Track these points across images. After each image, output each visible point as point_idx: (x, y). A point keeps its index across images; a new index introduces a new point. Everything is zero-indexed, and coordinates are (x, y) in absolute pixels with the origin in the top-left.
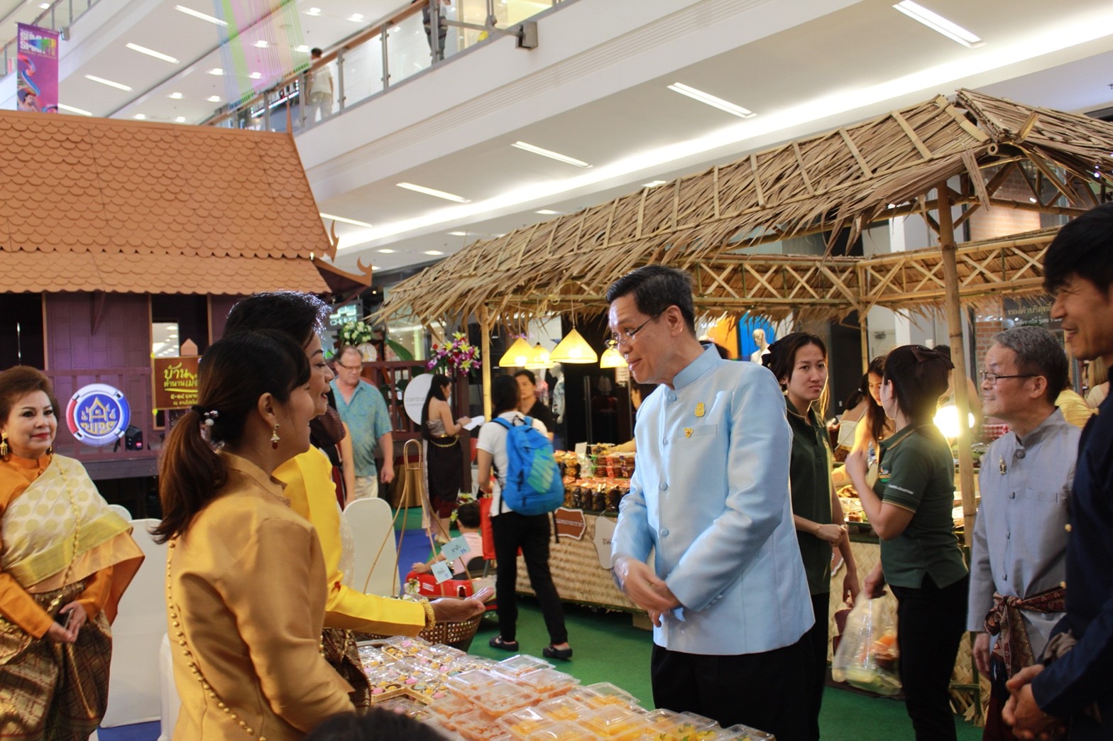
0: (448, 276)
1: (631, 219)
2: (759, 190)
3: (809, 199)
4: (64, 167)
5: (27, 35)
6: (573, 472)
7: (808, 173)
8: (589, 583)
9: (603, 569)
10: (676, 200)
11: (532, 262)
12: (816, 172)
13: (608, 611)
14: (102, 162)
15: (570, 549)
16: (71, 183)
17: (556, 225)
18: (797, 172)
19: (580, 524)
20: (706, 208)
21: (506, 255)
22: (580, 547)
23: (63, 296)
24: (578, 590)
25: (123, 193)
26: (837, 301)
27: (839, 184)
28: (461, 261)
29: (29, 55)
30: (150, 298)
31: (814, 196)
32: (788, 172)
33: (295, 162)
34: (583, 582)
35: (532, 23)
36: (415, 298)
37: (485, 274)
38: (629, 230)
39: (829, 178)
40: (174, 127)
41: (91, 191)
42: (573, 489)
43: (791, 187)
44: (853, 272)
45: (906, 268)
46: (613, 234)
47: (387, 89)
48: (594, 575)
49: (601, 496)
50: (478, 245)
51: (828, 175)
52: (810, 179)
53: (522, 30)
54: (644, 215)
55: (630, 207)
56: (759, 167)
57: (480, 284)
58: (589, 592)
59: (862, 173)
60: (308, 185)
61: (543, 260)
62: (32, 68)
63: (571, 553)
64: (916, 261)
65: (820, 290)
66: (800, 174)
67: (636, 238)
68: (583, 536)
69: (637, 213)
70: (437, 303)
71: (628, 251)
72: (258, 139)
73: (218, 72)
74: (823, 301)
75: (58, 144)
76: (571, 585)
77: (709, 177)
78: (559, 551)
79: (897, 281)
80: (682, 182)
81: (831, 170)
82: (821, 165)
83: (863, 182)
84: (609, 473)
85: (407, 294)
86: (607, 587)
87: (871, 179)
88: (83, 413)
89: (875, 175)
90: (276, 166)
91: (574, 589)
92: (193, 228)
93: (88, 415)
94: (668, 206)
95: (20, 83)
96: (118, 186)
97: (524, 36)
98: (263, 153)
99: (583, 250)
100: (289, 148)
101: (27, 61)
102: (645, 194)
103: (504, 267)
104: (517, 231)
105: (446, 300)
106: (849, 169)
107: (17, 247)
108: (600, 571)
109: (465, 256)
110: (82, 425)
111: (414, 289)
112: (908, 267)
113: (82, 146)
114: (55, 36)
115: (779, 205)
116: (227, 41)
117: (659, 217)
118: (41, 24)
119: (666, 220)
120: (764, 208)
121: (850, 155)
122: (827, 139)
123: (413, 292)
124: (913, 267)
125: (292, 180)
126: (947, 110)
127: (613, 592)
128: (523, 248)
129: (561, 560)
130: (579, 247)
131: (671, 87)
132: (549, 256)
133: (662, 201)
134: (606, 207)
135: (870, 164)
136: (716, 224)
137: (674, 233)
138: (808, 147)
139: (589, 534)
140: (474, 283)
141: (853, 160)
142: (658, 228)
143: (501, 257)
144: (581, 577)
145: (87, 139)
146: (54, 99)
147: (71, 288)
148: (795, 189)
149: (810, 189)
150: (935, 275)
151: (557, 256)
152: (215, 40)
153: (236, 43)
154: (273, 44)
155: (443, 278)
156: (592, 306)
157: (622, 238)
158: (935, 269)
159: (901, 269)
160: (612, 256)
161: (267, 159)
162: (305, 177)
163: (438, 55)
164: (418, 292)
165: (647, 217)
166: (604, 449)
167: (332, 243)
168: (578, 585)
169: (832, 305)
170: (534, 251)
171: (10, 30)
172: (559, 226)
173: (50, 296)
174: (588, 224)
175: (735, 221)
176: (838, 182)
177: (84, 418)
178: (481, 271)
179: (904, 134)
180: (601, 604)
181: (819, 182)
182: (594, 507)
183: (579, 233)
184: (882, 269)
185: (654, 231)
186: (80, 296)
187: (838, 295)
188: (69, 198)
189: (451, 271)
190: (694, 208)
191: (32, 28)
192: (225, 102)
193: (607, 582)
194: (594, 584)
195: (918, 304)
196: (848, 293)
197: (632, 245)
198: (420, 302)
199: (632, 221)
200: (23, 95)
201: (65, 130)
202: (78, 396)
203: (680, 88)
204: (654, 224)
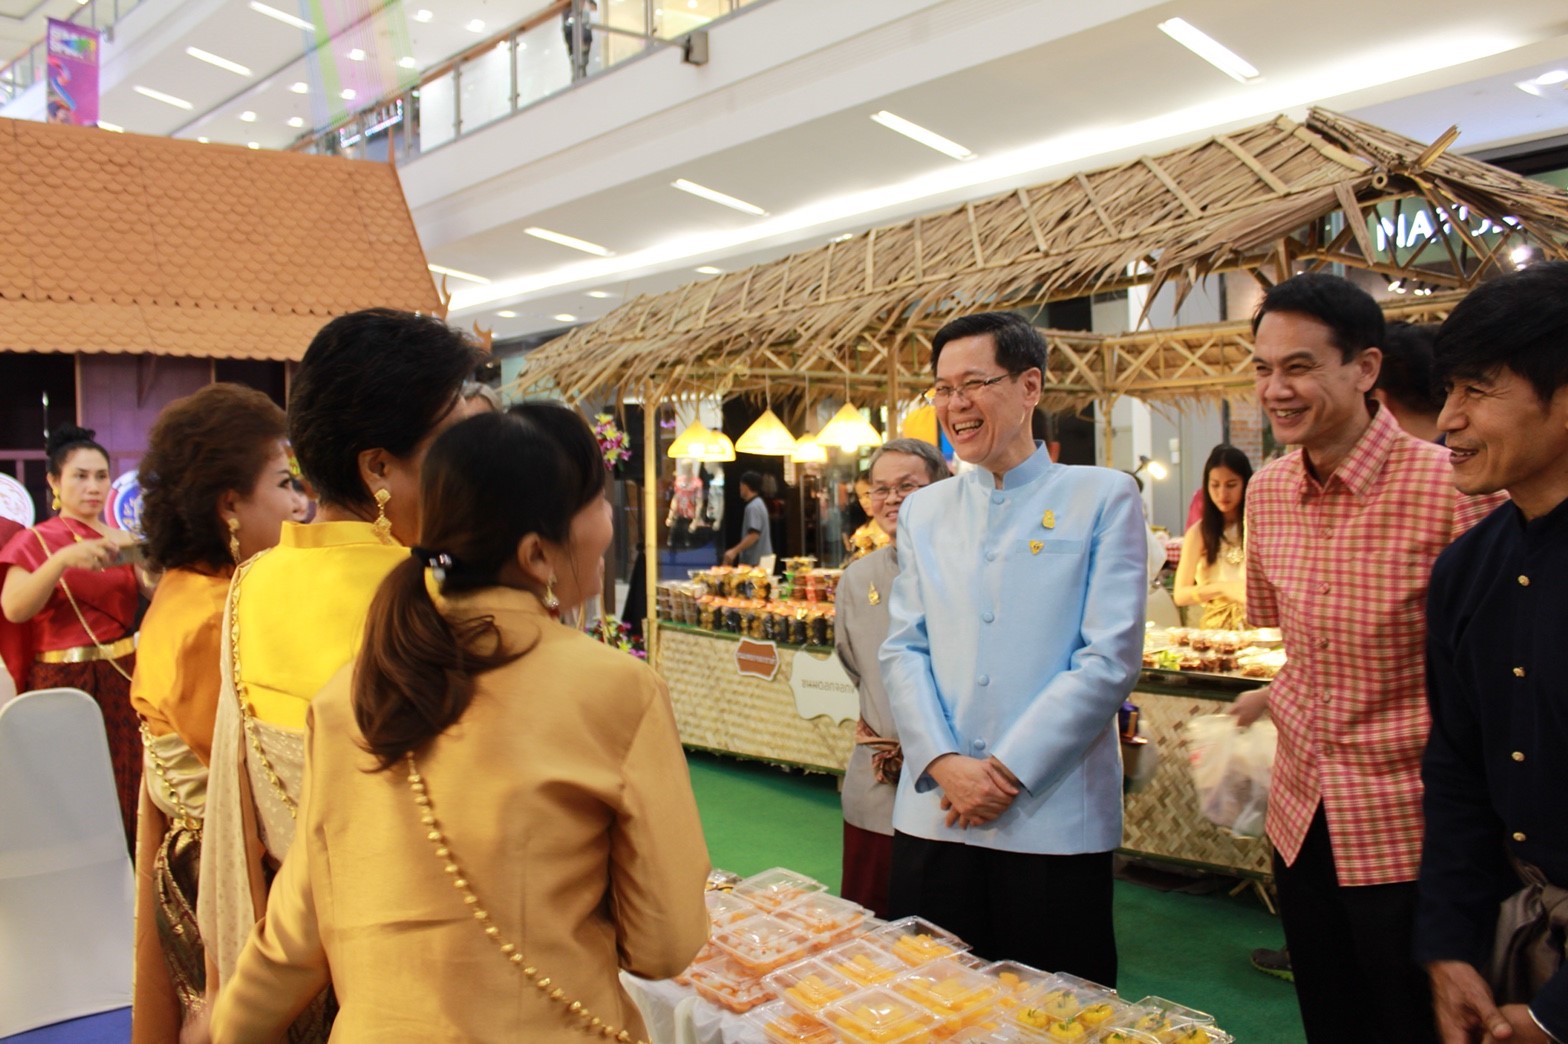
0: (606, 338)
1: (856, 268)
2: (1038, 232)
3: (1112, 243)
4: (106, 195)
5: (59, 33)
6: (763, 593)
7: (1106, 210)
8: (783, 736)
9: (801, 718)
10: (918, 245)
11: (720, 322)
12: (1118, 210)
13: (807, 772)
14: (154, 190)
15: (757, 692)
16: (114, 216)
17: (750, 276)
18: (1089, 210)
19: (772, 661)
20: (963, 254)
21: (684, 312)
22: (771, 690)
23: (103, 359)
24: (768, 744)
25: (181, 231)
26: (1077, 387)
27: (1154, 224)
28: (621, 320)
29: (63, 60)
30: (213, 364)
31: (1118, 241)
32: (1076, 210)
33: (397, 198)
34: (774, 734)
35: (703, 33)
36: (562, 367)
37: (656, 336)
38: (855, 281)
39: (1136, 218)
40: (246, 150)
41: (140, 227)
42: (764, 616)
43: (1084, 227)
44: (1098, 353)
45: (1166, 349)
46: (832, 286)
47: (516, 112)
48: (788, 725)
49: (802, 626)
50: (643, 301)
51: (1134, 213)
52: (1110, 217)
53: (689, 41)
54: (875, 264)
55: (852, 254)
56: (1033, 203)
57: (650, 349)
58: (782, 748)
59: (1187, 211)
60: (413, 228)
61: (736, 319)
62: (65, 75)
63: (758, 697)
64: (1177, 341)
65: (1059, 373)
66: (1094, 213)
67: (867, 292)
68: (775, 676)
69: (864, 260)
70: (593, 372)
71: (857, 308)
72: (352, 169)
73: (301, 88)
74: (1061, 386)
75: (97, 167)
76: (759, 737)
77: (961, 217)
78: (743, 694)
79: (1152, 365)
80: (923, 223)
81: (1140, 206)
82: (1124, 201)
83: (1188, 223)
84: (809, 596)
85: (551, 360)
86: (806, 741)
87: (1201, 218)
88: (126, 506)
89: (1206, 213)
90: (374, 204)
91: (762, 743)
92: (269, 277)
93: (132, 509)
94: (907, 252)
95: (51, 92)
96: (174, 222)
97: (692, 49)
98: (358, 186)
99: (791, 307)
100: (390, 181)
101: (59, 67)
102: (872, 237)
103: (682, 328)
104: (696, 284)
105: (604, 369)
106: (1165, 206)
107: (43, 294)
108: (797, 722)
109: (627, 314)
110: (126, 521)
111: (560, 355)
112: (1168, 349)
113: (129, 170)
114: (94, 35)
115: (1069, 251)
116: (314, 48)
117: (896, 266)
118: (78, 21)
119: (907, 269)
120: (1047, 255)
121: (1164, 189)
122: (1126, 170)
123: (558, 359)
124: (1173, 349)
125: (395, 222)
126: (1296, 133)
127: (814, 748)
128: (707, 304)
129: (746, 705)
130: (786, 303)
131: (875, 118)
132: (744, 314)
133: (897, 246)
134: (817, 254)
135: (1196, 199)
136: (979, 275)
137: (920, 286)
138: (1098, 180)
139: (783, 673)
140: (642, 347)
141: (1169, 195)
142: (896, 279)
143: (677, 314)
144: (772, 728)
145: (136, 161)
146: (93, 115)
147: (113, 348)
148: (1089, 230)
149: (1113, 231)
150: (1200, 358)
151: (756, 314)
152: (299, 47)
153: (326, 52)
154: (371, 55)
155: (599, 341)
156: (780, 384)
157: (846, 293)
158: (1200, 352)
159: (1158, 351)
160: (835, 313)
161: (364, 195)
162: (409, 218)
163: (581, 72)
164: (565, 358)
165: (879, 265)
166: (802, 565)
167: (443, 300)
168: (767, 738)
169: (1071, 392)
170: (722, 307)
171: (38, 26)
172: (754, 277)
173: (87, 359)
174: (795, 275)
175: (1006, 271)
176: (1152, 222)
177: (128, 512)
178: (650, 332)
179: (1239, 163)
180: (798, 764)
181: (1123, 223)
182: (792, 638)
183: (784, 285)
184: (1135, 350)
185: (890, 282)
186: (125, 359)
187: (1079, 379)
188: (112, 235)
189: (609, 332)
190: (945, 254)
191: (68, 25)
192: (309, 127)
193: (805, 735)
194: (789, 737)
195: (1173, 395)
196: (1092, 377)
197: (862, 300)
198: (568, 371)
199: (857, 268)
200: (54, 108)
201: (107, 149)
202: (120, 485)
203: (886, 119)
204: (890, 274)
